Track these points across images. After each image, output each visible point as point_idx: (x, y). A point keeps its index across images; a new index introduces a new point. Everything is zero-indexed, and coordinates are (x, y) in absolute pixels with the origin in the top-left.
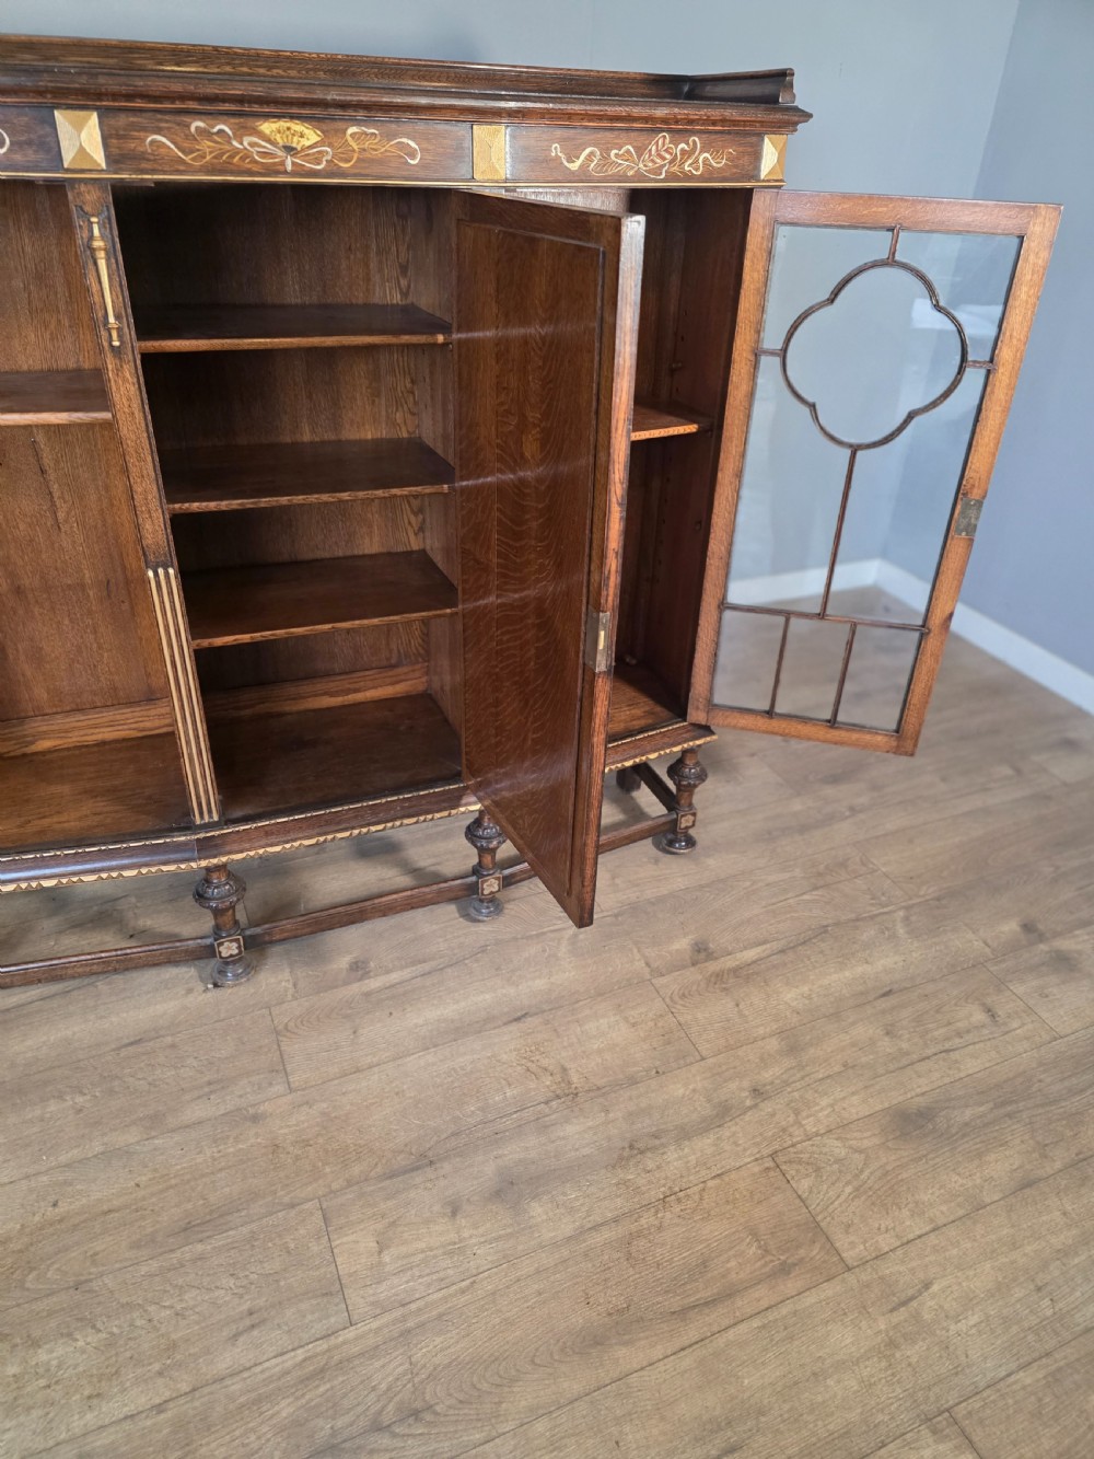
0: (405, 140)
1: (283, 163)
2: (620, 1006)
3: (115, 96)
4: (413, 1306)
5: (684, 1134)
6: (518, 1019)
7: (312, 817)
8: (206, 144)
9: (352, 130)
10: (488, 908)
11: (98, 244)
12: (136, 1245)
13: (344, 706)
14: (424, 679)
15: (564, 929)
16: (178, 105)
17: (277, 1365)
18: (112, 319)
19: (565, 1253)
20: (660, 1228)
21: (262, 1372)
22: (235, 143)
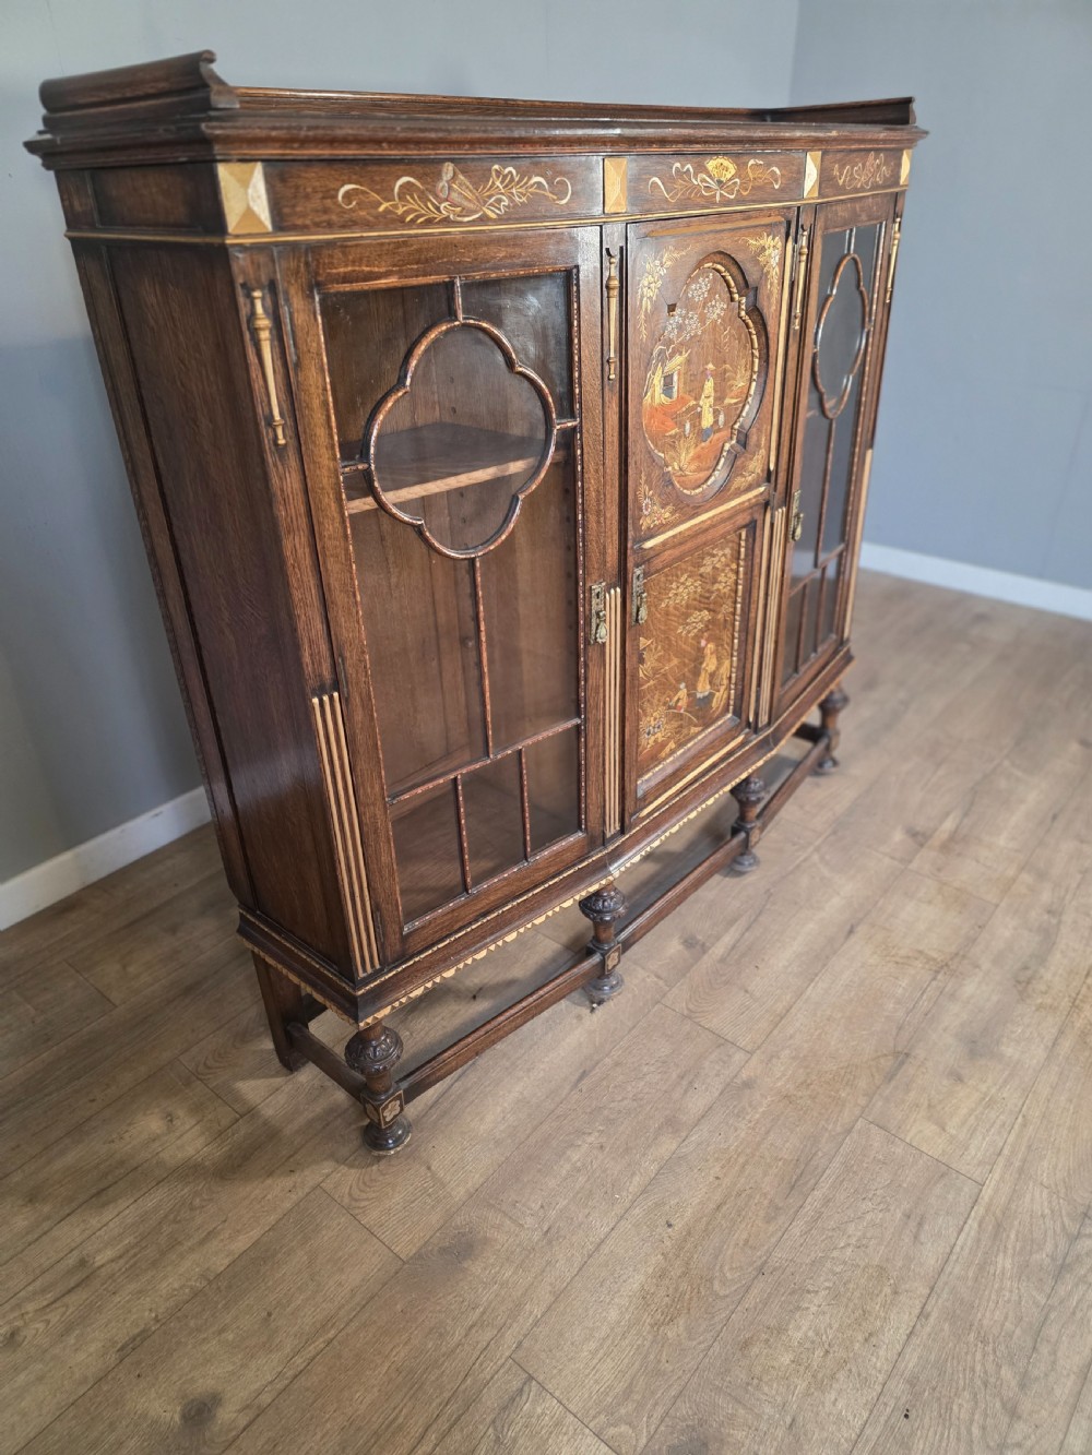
0: (774, 168)
2: (906, 894)
5: (1039, 959)
6: (851, 932)
8: (679, 182)
9: (752, 162)
11: (613, 283)
12: (769, 1218)
15: (809, 856)
16: (673, 148)
18: (611, 354)
19: (1056, 1067)
22: (693, 181)
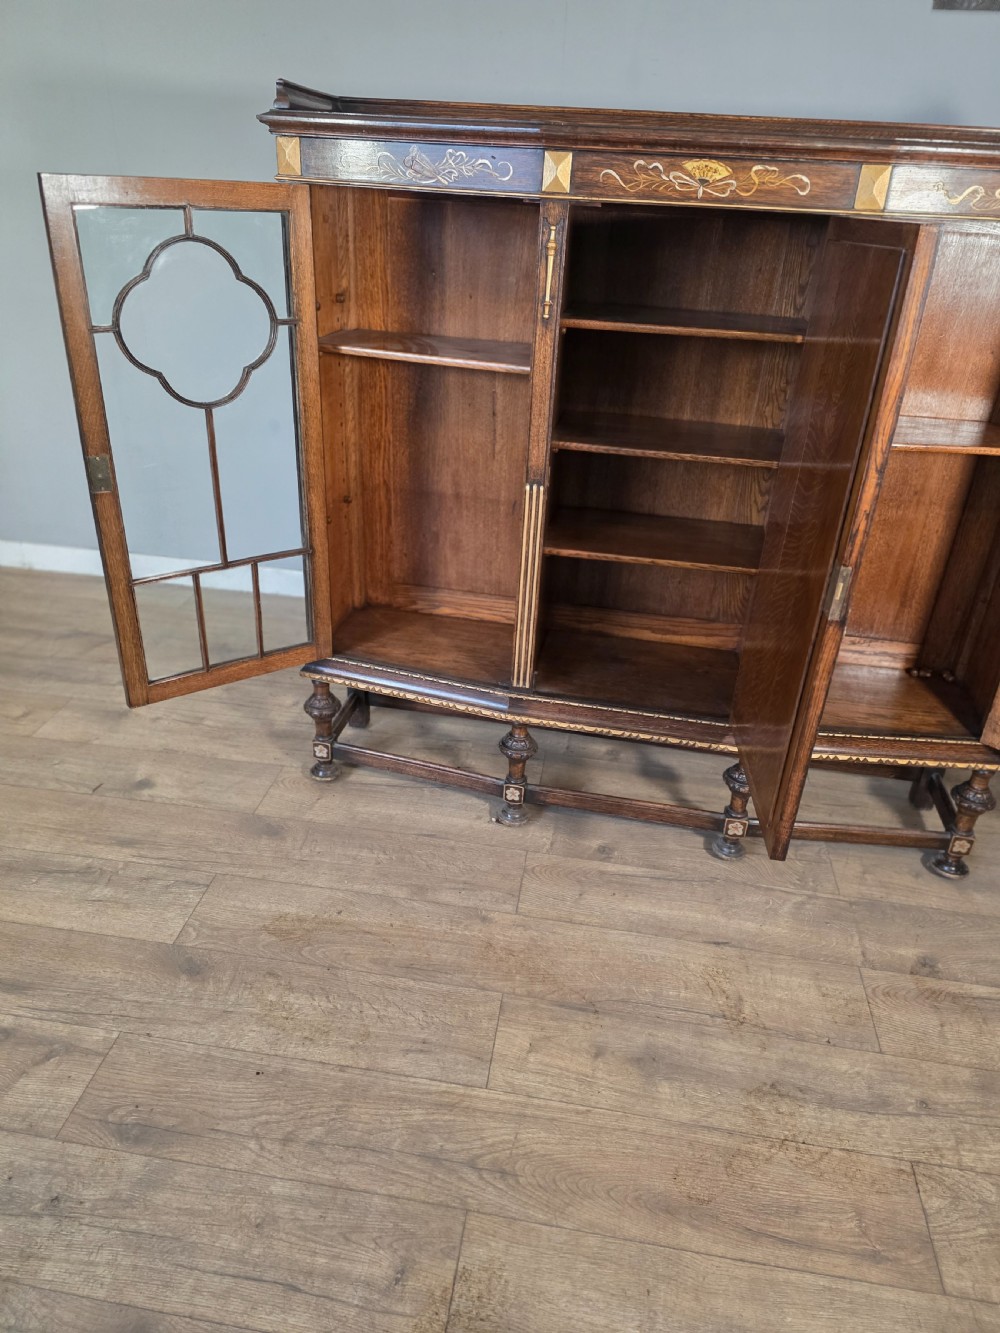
0: (799, 176)
1: (696, 192)
2: (818, 974)
3: (587, 141)
4: (536, 1101)
5: (829, 1101)
6: (717, 944)
7: (597, 709)
8: (642, 176)
9: (757, 167)
10: (730, 848)
11: (552, 245)
12: (374, 961)
13: (662, 643)
14: (736, 639)
15: (795, 894)
16: (629, 148)
17: (426, 1085)
18: (547, 299)
19: (674, 1132)
20: (768, 1160)
21: (414, 1083)
22: (664, 177)
